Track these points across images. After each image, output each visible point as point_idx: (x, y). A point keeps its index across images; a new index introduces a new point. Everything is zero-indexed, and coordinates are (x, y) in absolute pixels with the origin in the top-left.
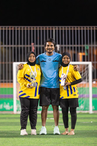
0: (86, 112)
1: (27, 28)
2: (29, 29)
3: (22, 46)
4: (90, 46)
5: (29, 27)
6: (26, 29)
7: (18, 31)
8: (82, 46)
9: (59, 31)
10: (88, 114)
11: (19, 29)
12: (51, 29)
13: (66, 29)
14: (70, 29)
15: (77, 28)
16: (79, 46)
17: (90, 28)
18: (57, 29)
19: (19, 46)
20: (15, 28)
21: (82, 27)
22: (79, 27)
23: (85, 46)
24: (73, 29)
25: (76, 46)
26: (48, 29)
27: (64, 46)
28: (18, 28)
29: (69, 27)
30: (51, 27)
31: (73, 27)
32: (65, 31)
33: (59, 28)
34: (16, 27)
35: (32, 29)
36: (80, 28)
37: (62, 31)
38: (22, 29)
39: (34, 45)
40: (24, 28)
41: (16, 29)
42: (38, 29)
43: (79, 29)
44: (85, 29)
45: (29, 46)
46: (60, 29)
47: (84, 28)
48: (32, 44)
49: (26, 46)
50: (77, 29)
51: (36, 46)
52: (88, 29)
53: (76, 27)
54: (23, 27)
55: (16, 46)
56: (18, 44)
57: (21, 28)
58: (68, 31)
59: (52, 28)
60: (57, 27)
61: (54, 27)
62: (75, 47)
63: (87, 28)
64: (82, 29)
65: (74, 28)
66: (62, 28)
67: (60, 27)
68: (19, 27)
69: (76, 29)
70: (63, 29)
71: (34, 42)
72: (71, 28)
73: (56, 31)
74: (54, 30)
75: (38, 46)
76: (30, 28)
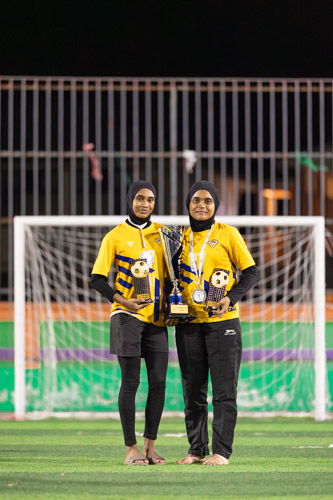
0: (302, 415)
1: (67, 83)
2: (73, 88)
3: (48, 154)
4: (316, 155)
5: (74, 80)
6: (61, 88)
7: (30, 94)
8: (286, 155)
9: (192, 95)
10: (311, 420)
11: (35, 87)
12: (160, 89)
13: (223, 89)
14: (235, 89)
15: (266, 84)
16: (272, 155)
17: (316, 85)
18: (185, 88)
19: (36, 154)
20: (17, 83)
21: (284, 81)
22: (272, 81)
23: (298, 155)
24: (247, 89)
25: (260, 155)
26: (148, 88)
27: (211, 155)
28: (30, 83)
29: (235, 80)
30: (160, 80)
31: (247, 81)
32: (217, 95)
33: (192, 84)
34: (24, 79)
35: (86, 88)
36: (278, 84)
37: (204, 95)
38: (48, 88)
39: (94, 149)
40: (55, 83)
41: (24, 88)
42: (111, 88)
43: (272, 89)
44: (297, 89)
45: (73, 154)
46: (198, 89)
47: (291, 85)
48: (88, 147)
49: (61, 154)
50: (266, 89)
51: (100, 154)
52: (309, 89)
53: (259, 81)
54: (49, 79)
55: (22, 154)
56: (29, 147)
57: (42, 83)
58: (229, 95)
59: (167, 84)
60: (185, 80)
61: (173, 80)
62: (254, 162)
63: (303, 85)
64: (284, 89)
65: (254, 84)
66: (204, 84)
67: (198, 80)
68: (36, 79)
69: (260, 89)
70: (211, 89)
71: (92, 140)
72: (241, 84)
73: (180, 94)
74: (173, 90)
75: (111, 154)
76: (80, 83)
